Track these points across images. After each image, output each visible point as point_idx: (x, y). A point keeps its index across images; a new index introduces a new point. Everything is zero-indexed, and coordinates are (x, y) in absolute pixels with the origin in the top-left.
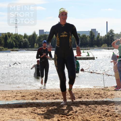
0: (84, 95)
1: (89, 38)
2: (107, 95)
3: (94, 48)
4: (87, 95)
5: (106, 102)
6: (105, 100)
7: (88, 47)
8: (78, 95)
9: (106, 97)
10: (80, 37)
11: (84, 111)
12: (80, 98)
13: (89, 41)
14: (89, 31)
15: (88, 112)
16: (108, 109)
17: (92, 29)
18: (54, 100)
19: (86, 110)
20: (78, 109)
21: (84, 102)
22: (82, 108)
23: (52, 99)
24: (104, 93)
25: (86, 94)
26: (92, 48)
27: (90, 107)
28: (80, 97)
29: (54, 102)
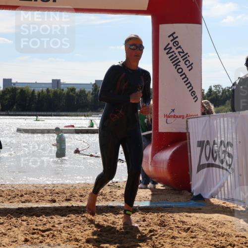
0: (76, 195)
1: (91, 96)
2: (115, 195)
3: (98, 113)
4: (81, 196)
5: (112, 207)
6: (111, 204)
7: (88, 111)
8: (65, 196)
9: (112, 199)
10: (76, 93)
11: (72, 223)
12: (68, 200)
13: (90, 101)
14: (91, 84)
15: (80, 224)
16: (115, 220)
17: (96, 81)
18: (22, 204)
19: (76, 222)
20: (63, 219)
21: (74, 208)
22: (70, 218)
23: (18, 202)
24: (110, 192)
25: (79, 194)
26: (96, 113)
27: (83, 217)
28: (68, 198)
29: (22, 208)
